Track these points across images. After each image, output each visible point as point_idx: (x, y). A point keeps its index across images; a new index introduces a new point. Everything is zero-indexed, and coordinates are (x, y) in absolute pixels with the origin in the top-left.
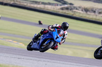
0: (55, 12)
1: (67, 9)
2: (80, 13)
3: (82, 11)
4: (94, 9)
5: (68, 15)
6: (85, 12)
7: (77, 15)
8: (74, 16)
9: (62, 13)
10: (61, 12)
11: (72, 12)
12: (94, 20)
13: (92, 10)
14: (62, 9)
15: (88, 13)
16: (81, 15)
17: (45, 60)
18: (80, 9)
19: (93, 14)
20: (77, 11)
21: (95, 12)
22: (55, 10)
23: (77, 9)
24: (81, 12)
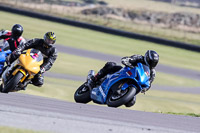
0: (71, 19)
1: (95, 12)
2: (119, 22)
3: (124, 16)
4: (148, 14)
5: (97, 24)
6: (129, 20)
7: (113, 25)
8: (109, 26)
9: (84, 22)
10: (82, 19)
11: (105, 18)
12: (147, 35)
13: (144, 16)
14: (85, 12)
15: (136, 20)
16: (122, 25)
17: (51, 113)
18: (120, 13)
19: (145, 22)
20: (113, 16)
21: (148, 18)
22: (71, 14)
23: (113, 13)
24: (121, 18)
